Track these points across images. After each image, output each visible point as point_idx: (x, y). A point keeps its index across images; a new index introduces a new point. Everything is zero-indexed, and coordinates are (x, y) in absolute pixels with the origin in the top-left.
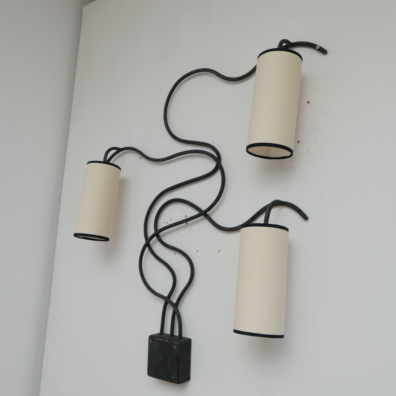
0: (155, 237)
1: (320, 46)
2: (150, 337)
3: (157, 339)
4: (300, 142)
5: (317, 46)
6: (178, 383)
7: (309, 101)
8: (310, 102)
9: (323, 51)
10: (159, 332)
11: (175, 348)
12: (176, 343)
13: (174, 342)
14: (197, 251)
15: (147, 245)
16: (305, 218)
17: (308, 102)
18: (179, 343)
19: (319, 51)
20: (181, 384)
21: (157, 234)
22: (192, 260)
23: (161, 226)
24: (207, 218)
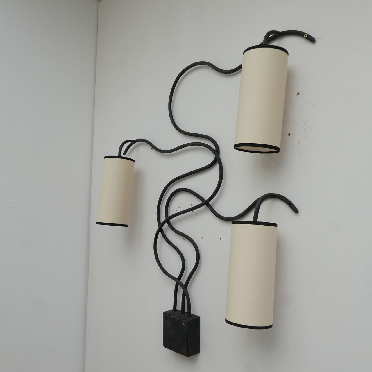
0: (166, 223)
1: (308, 35)
2: (163, 313)
3: (169, 316)
4: (290, 135)
5: (305, 35)
6: (187, 356)
7: (299, 92)
8: (300, 94)
9: (311, 40)
10: (172, 308)
11: (184, 325)
12: (185, 321)
13: (183, 320)
14: (202, 237)
15: (160, 230)
16: (296, 211)
17: (298, 94)
18: (187, 321)
19: (307, 39)
20: (190, 357)
21: (168, 221)
22: (197, 246)
23: (171, 213)
24: (208, 207)
